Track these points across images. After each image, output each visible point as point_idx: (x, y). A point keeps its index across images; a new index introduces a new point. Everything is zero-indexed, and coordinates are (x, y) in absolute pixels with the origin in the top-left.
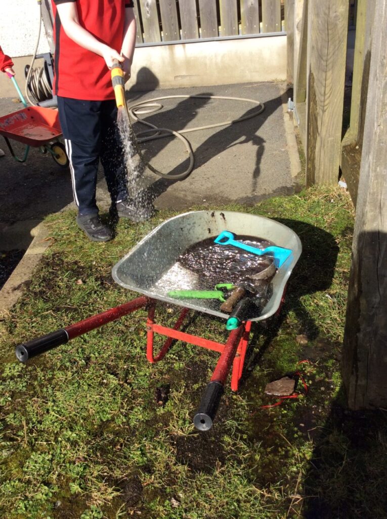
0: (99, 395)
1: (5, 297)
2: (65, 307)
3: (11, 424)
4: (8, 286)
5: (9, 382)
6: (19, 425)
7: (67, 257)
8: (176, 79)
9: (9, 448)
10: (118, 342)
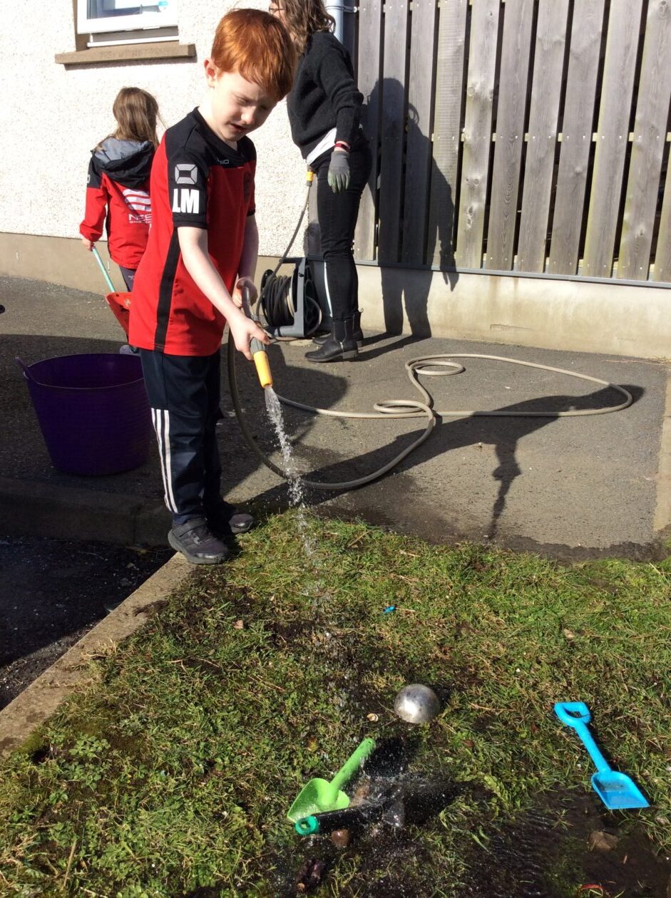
0: (208, 835)
1: (119, 620)
2: (203, 661)
3: (53, 840)
4: (129, 603)
5: (76, 767)
6: (64, 847)
7: (233, 578)
8: (492, 328)
9: (36, 883)
10: (268, 749)
